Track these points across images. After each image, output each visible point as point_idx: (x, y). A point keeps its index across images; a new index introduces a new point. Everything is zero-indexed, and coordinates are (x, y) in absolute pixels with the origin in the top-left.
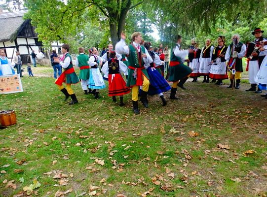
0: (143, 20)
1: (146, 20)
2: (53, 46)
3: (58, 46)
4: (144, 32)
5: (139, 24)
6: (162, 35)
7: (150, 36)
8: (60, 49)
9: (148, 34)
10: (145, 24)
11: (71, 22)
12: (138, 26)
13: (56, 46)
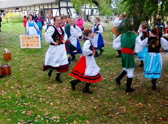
13: (90, 8)
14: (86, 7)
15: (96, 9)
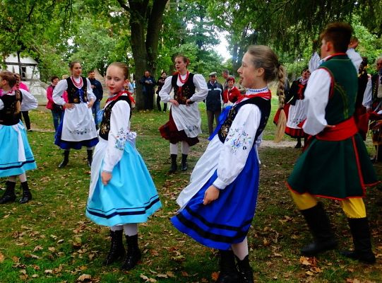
0: (198, 19)
1: (205, 20)
2: (9, 64)
3: (19, 64)
4: (200, 43)
5: (190, 26)
6: (236, 49)
7: (212, 51)
8: (24, 69)
9: (208, 47)
10: (201, 27)
11: (50, 17)
12: (188, 31)
13: (16, 64)
14: (7, 61)
15: (30, 65)
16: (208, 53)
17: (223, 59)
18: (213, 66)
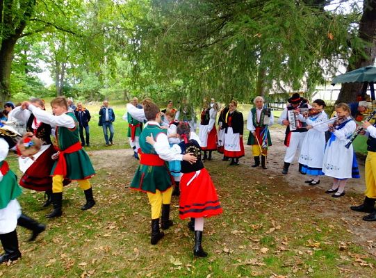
0: (23, 52)
1: (28, 53)
6: (58, 77)
7: (37, 78)
9: (33, 74)
16: (33, 79)
17: (46, 84)
18: (38, 89)
